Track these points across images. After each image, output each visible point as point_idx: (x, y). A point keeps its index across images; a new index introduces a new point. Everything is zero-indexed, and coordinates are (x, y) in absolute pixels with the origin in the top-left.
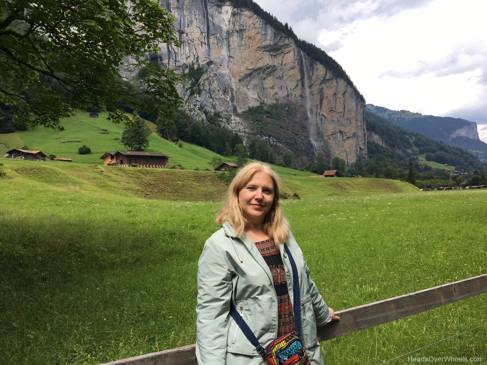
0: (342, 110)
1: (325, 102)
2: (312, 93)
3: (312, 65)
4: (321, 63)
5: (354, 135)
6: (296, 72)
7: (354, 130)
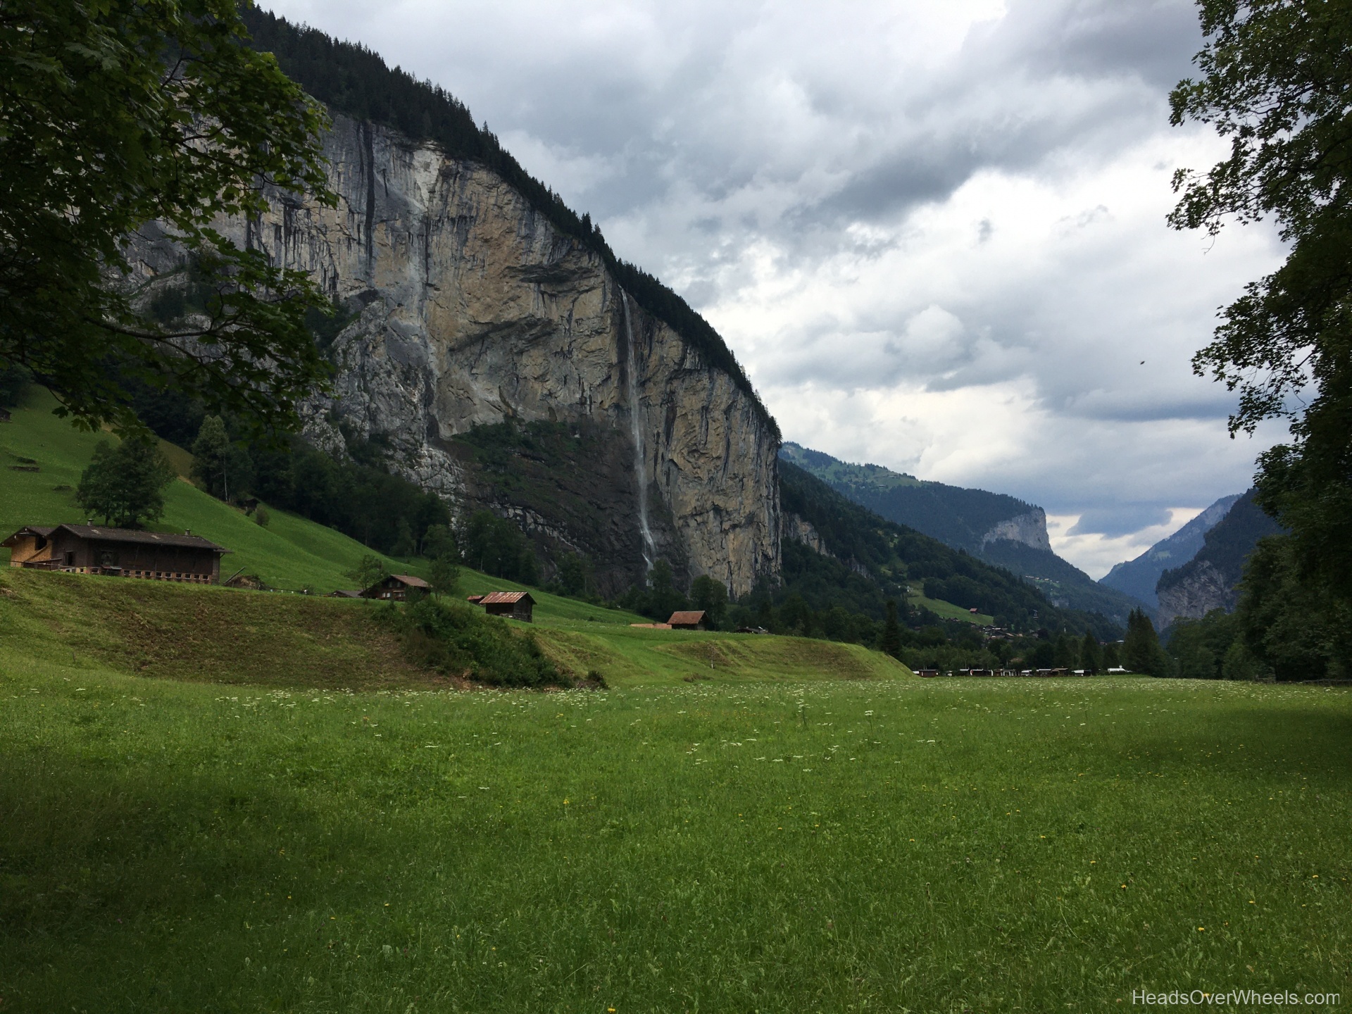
0: (721, 451)
1: (679, 429)
2: (645, 403)
3: (649, 329)
4: (673, 326)
5: (751, 520)
6: (606, 342)
7: (749, 507)
